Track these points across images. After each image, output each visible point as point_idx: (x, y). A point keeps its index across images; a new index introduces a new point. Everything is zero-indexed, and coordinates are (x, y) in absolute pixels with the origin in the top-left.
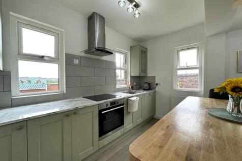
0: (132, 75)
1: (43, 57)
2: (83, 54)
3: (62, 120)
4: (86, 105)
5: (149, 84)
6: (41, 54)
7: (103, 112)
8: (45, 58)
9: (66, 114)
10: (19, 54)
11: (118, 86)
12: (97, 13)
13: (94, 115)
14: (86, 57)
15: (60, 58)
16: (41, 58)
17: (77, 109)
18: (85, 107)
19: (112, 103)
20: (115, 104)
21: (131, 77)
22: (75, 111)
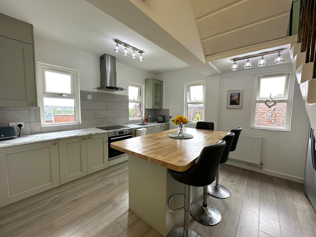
0: (146, 108)
1: (62, 94)
2: (96, 90)
3: (81, 142)
4: (98, 132)
5: (164, 117)
6: (60, 92)
7: (111, 139)
8: (64, 95)
9: (83, 138)
10: (44, 93)
11: (130, 119)
12: (108, 55)
13: (104, 140)
14: (98, 93)
15: (75, 95)
16: (60, 95)
17: (90, 135)
18: (97, 134)
19: (120, 133)
20: (123, 133)
21: (146, 109)
22: (90, 136)
